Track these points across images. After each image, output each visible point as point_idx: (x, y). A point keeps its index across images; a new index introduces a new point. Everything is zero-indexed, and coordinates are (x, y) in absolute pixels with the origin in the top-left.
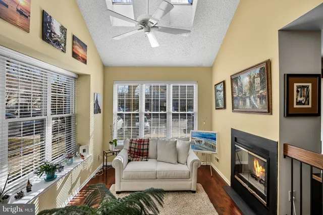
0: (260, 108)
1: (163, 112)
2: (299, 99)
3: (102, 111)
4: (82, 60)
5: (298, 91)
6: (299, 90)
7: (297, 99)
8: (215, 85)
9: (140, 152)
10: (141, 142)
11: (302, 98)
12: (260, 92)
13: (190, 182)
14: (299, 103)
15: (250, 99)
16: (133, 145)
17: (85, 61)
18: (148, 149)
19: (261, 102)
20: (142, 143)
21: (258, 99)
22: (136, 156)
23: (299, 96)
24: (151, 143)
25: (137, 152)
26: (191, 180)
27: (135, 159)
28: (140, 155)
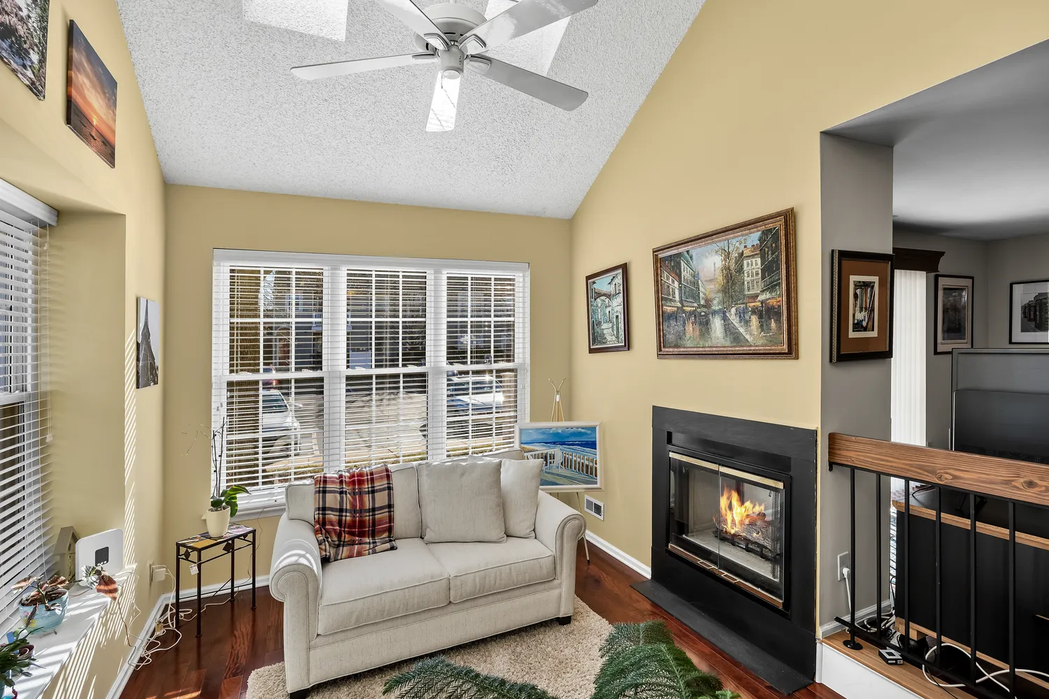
0: (760, 342)
1: (412, 369)
2: (859, 316)
3: (160, 373)
4: (99, 143)
5: (856, 296)
6: (858, 291)
7: (854, 315)
8: (588, 278)
9: (362, 523)
10: (361, 482)
11: (863, 313)
12: (761, 298)
13: (556, 592)
14: (858, 326)
15: (725, 318)
16: (332, 500)
17: (108, 152)
18: (390, 506)
19: (762, 326)
20: (366, 487)
21: (754, 320)
22: (347, 538)
23: (858, 308)
24: (396, 481)
25: (352, 525)
26: (560, 585)
27: (345, 551)
28: (362, 534)
